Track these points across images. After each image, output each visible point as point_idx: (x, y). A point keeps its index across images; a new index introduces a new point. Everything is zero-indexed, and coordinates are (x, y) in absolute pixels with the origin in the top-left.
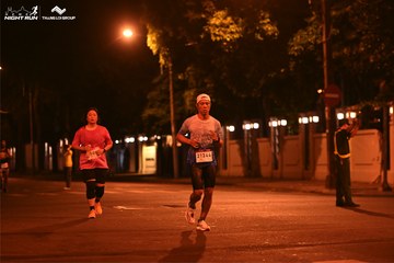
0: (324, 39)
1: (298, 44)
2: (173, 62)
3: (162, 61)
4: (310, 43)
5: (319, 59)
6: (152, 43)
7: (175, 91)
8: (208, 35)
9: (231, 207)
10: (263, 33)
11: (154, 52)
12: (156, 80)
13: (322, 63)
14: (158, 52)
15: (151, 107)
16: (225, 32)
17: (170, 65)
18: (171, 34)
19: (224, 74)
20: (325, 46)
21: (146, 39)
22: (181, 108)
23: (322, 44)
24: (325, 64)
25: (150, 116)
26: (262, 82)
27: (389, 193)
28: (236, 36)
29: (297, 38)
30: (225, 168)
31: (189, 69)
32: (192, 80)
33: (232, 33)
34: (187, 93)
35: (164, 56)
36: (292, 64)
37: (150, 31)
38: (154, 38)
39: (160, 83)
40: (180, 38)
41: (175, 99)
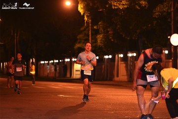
0: (172, 10)
1: (158, 12)
2: (91, 19)
3: (86, 18)
4: (164, 11)
5: (169, 20)
6: (81, 9)
7: (92, 34)
8: (111, 5)
9: (120, 97)
10: (140, 5)
11: (82, 14)
12: (82, 29)
13: (171, 22)
14: (84, 14)
15: (79, 43)
16: (119, 4)
17: (90, 21)
18: (91, 5)
19: (118, 26)
20: (172, 13)
21: (78, 6)
22: (95, 44)
24: (172, 23)
25: (78, 47)
26: (138, 31)
28: (126, 6)
29: (158, 9)
30: (118, 77)
31: (100, 23)
32: (101, 30)
33: (123, 5)
34: (98, 36)
35: (87, 16)
36: (155, 22)
37: (80, 2)
38: (82, 6)
39: (85, 30)
40: (95, 7)
41: (92, 39)
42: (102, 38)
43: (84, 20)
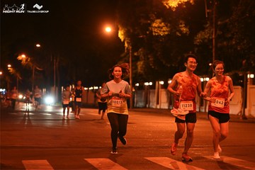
0: (213, 36)
1: (199, 39)
2: (132, 46)
3: (126, 45)
4: (206, 38)
5: (211, 47)
6: (121, 35)
7: (132, 61)
8: (151, 32)
9: (160, 125)
10: (181, 32)
11: (122, 40)
12: (122, 55)
13: (212, 49)
14: (124, 40)
16: (160, 31)
18: (131, 31)
19: (159, 53)
20: (214, 40)
21: (118, 33)
22: (134, 71)
23: (212, 39)
24: (214, 50)
27: (245, 121)
28: (166, 33)
29: (199, 36)
30: (158, 103)
31: (140, 50)
32: (142, 56)
33: (164, 31)
34: (139, 63)
35: (127, 43)
36: (196, 49)
37: (120, 29)
38: (122, 33)
39: (125, 56)
40: (136, 33)
41: (132, 66)
42: (143, 64)
43: (124, 47)
